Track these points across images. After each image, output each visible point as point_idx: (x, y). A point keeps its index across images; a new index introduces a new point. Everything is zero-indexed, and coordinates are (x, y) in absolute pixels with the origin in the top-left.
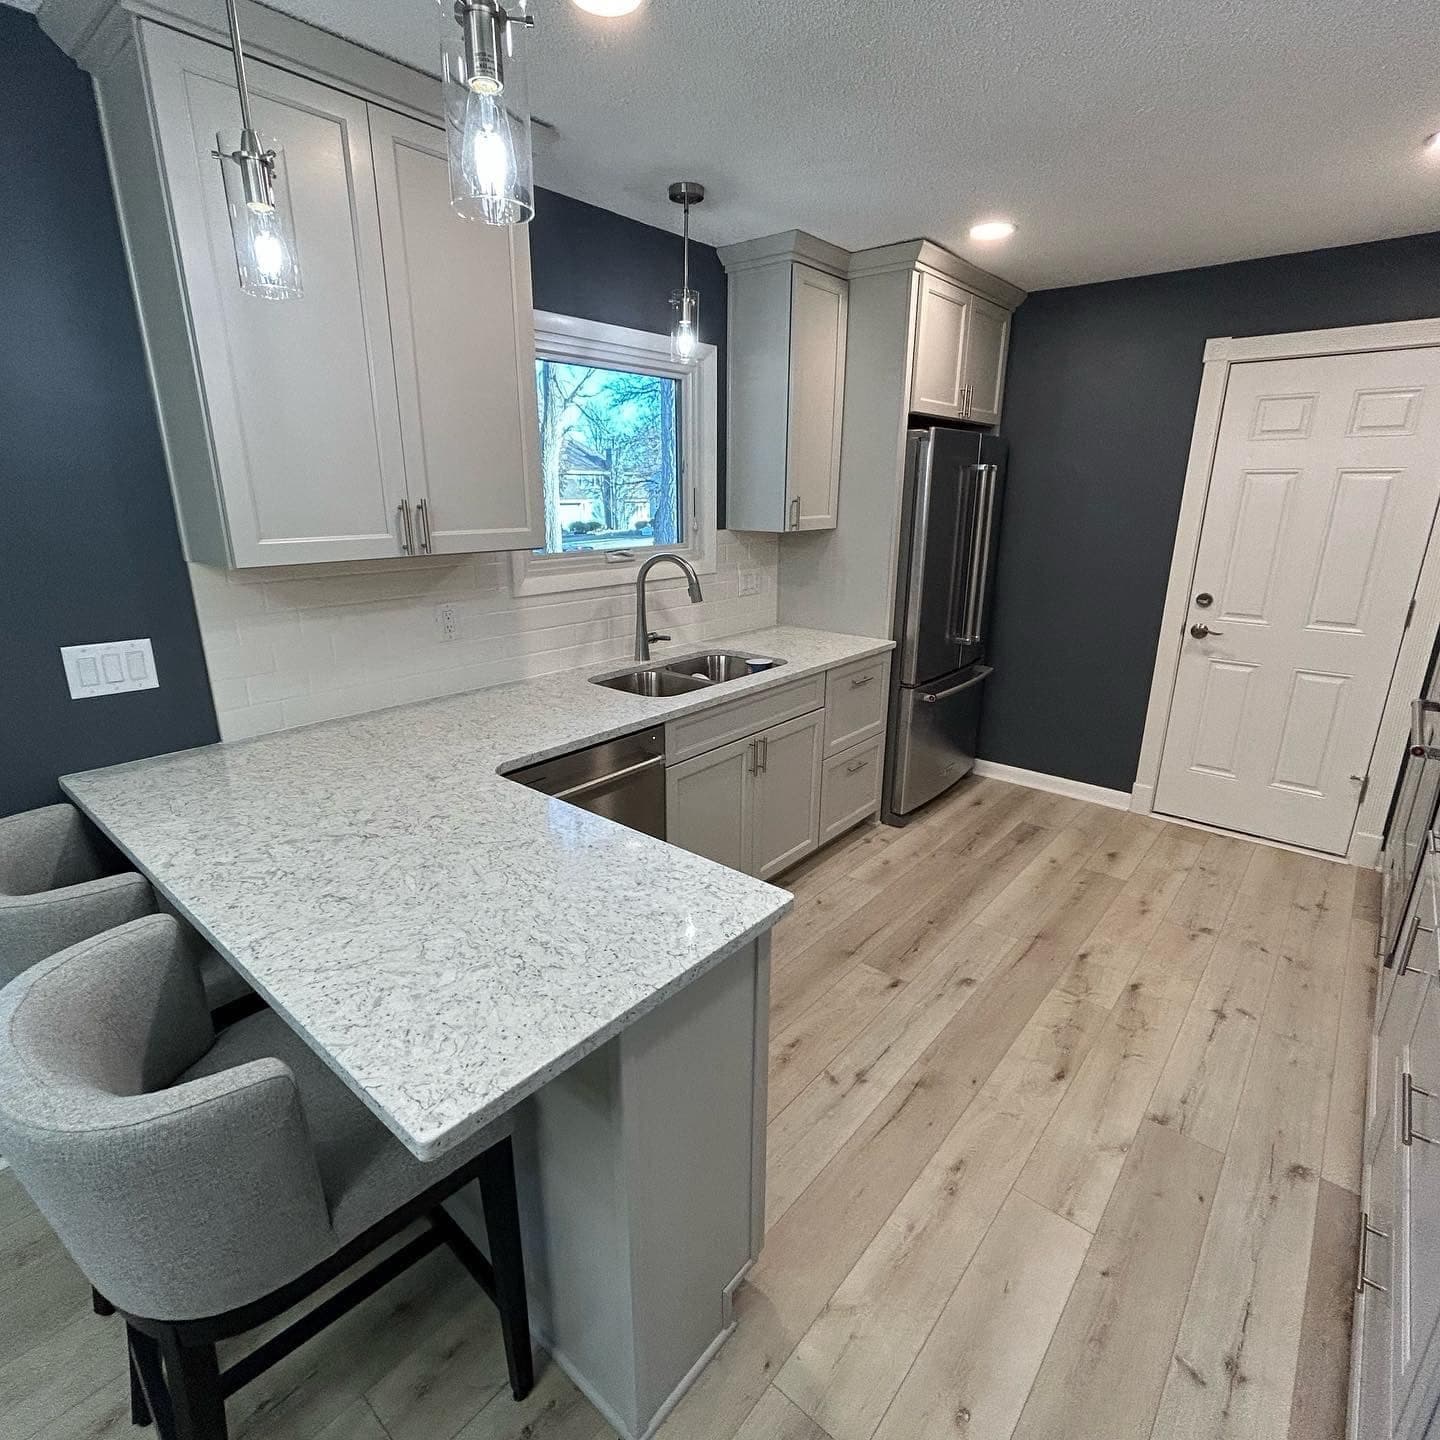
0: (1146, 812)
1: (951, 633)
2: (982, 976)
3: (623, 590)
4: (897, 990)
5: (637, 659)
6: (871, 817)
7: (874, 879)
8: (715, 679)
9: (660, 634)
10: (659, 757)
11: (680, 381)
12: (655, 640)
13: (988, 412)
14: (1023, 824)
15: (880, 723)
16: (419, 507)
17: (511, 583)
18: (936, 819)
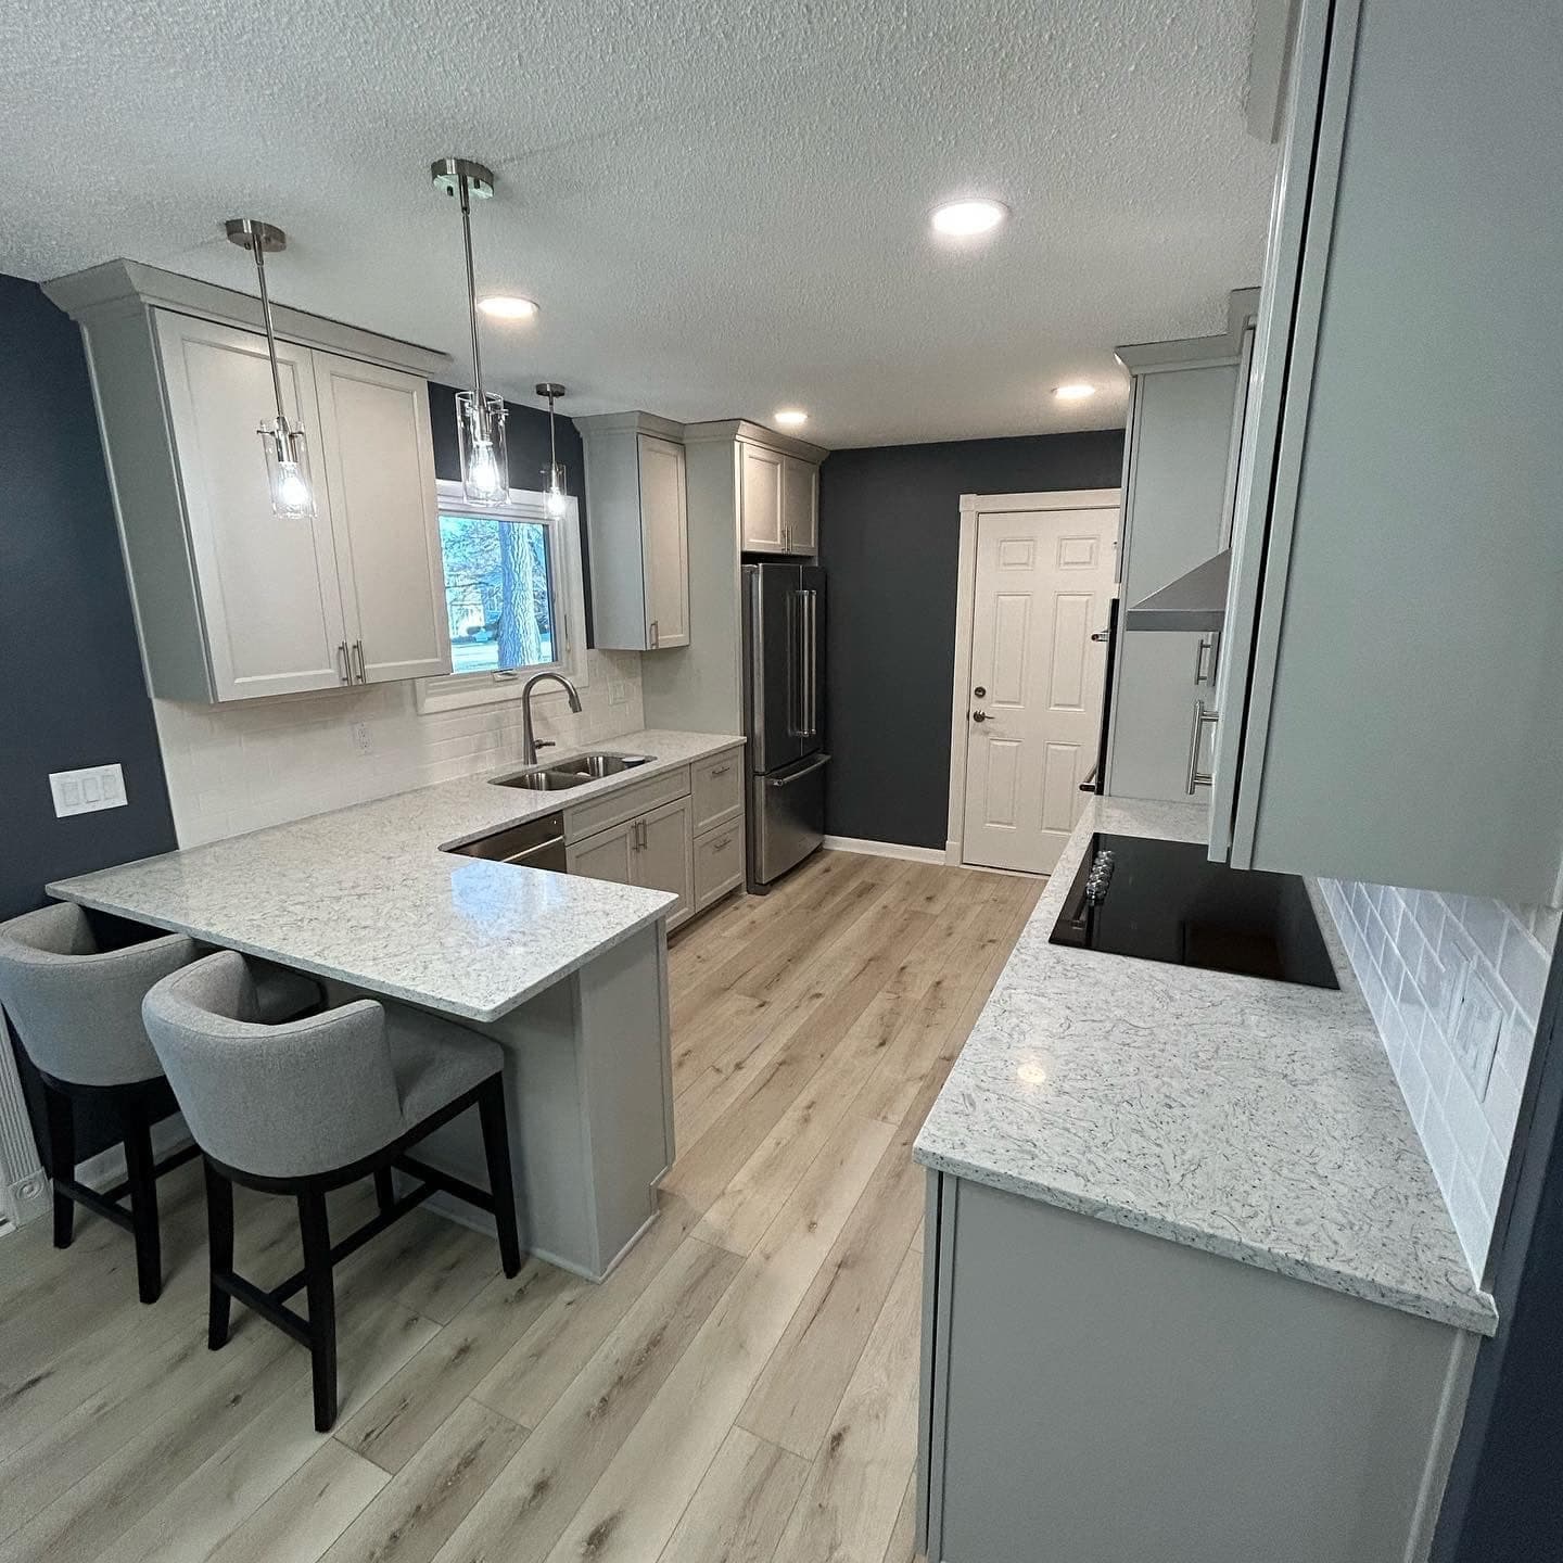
0: (957, 863)
1: (792, 729)
2: (828, 990)
3: (510, 704)
4: (763, 1009)
5: (526, 763)
6: (738, 888)
7: (743, 935)
8: (595, 775)
9: (544, 742)
10: (561, 837)
11: (547, 526)
12: (540, 746)
13: (808, 545)
14: (863, 882)
15: (739, 806)
16: (354, 647)
17: (415, 704)
18: (792, 887)
